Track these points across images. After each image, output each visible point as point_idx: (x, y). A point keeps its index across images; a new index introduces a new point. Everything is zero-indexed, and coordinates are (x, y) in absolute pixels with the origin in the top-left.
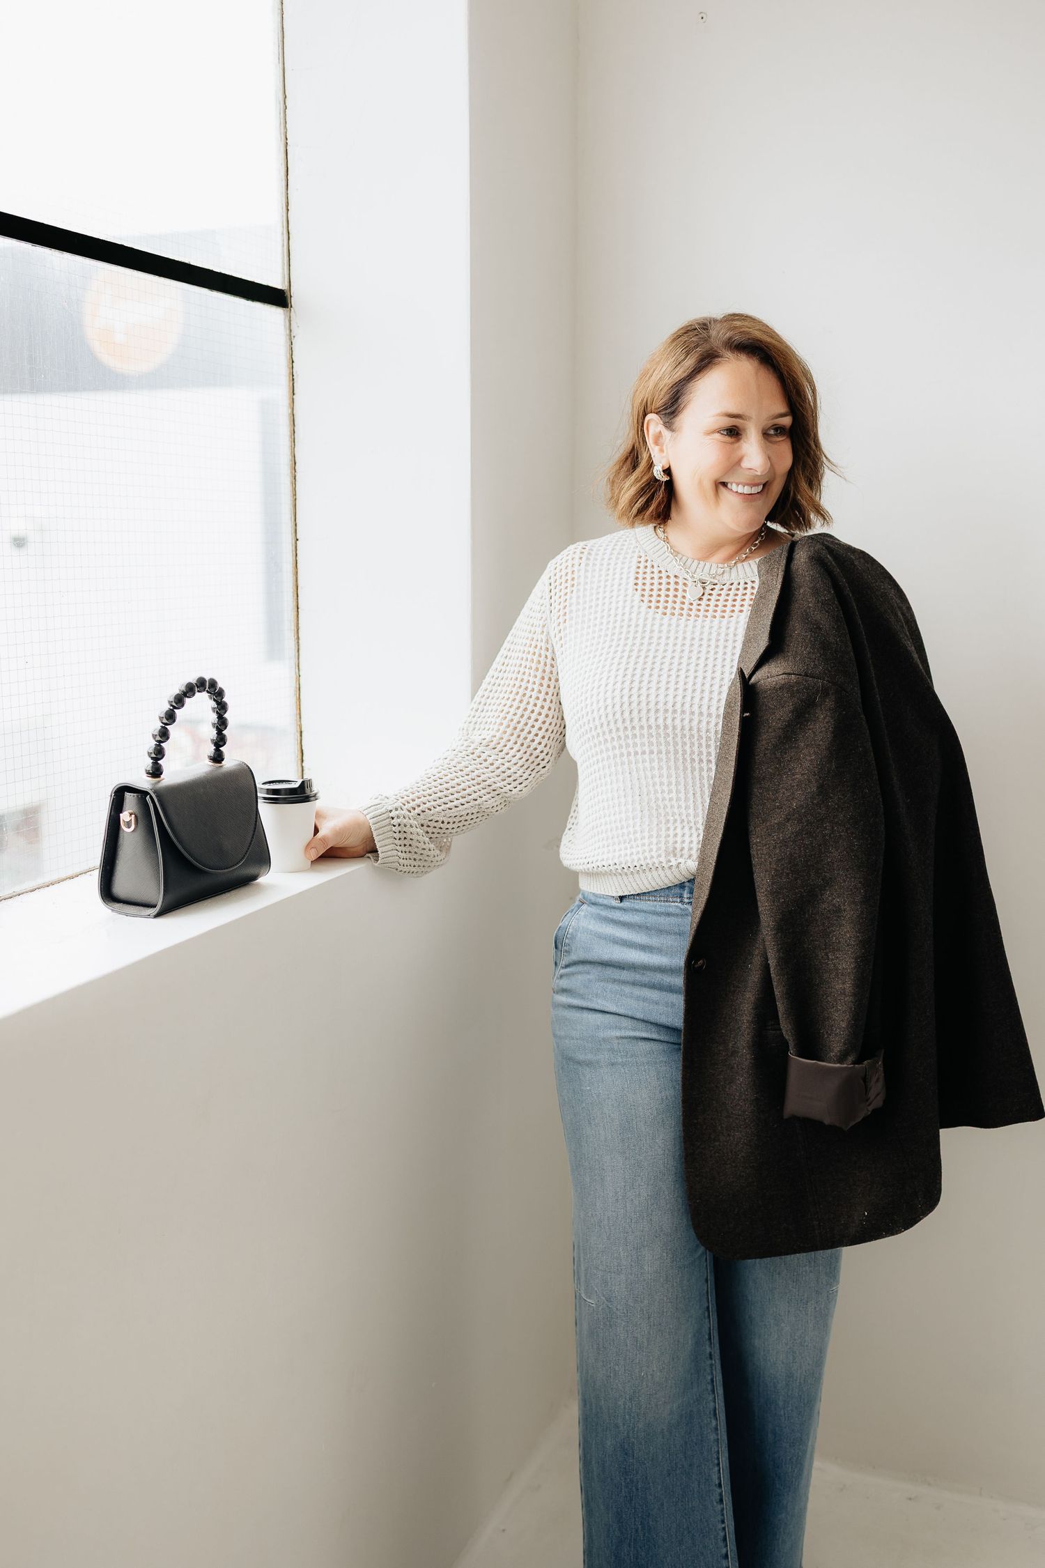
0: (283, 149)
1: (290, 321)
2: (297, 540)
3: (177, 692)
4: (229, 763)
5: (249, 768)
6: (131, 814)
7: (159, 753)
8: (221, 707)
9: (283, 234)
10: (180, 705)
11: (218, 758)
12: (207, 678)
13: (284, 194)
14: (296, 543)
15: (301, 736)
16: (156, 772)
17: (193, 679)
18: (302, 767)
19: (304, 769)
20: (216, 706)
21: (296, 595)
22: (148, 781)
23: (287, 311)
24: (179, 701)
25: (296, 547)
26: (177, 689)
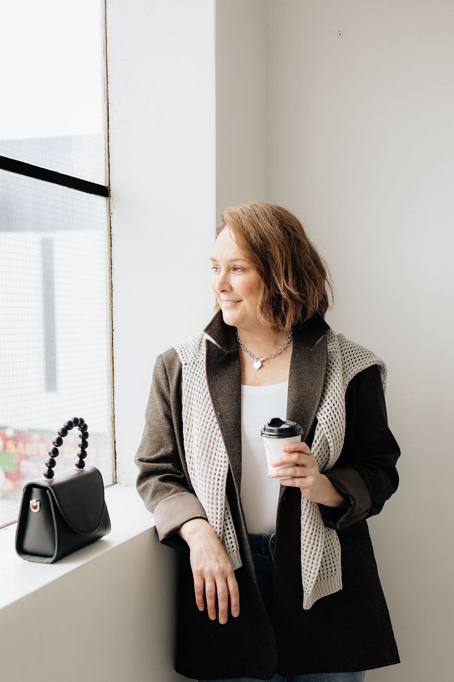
0: (106, 106)
1: (109, 204)
2: (113, 330)
4: (88, 468)
5: (99, 471)
6: (37, 501)
7: (52, 463)
8: (85, 435)
9: (106, 154)
10: (64, 434)
11: (81, 465)
12: (79, 418)
13: (107, 131)
15: (115, 444)
16: (50, 475)
17: (72, 418)
18: (116, 462)
19: (117, 463)
20: (82, 434)
21: (112, 363)
22: (46, 481)
23: (108, 199)
25: (112, 335)
26: (63, 426)
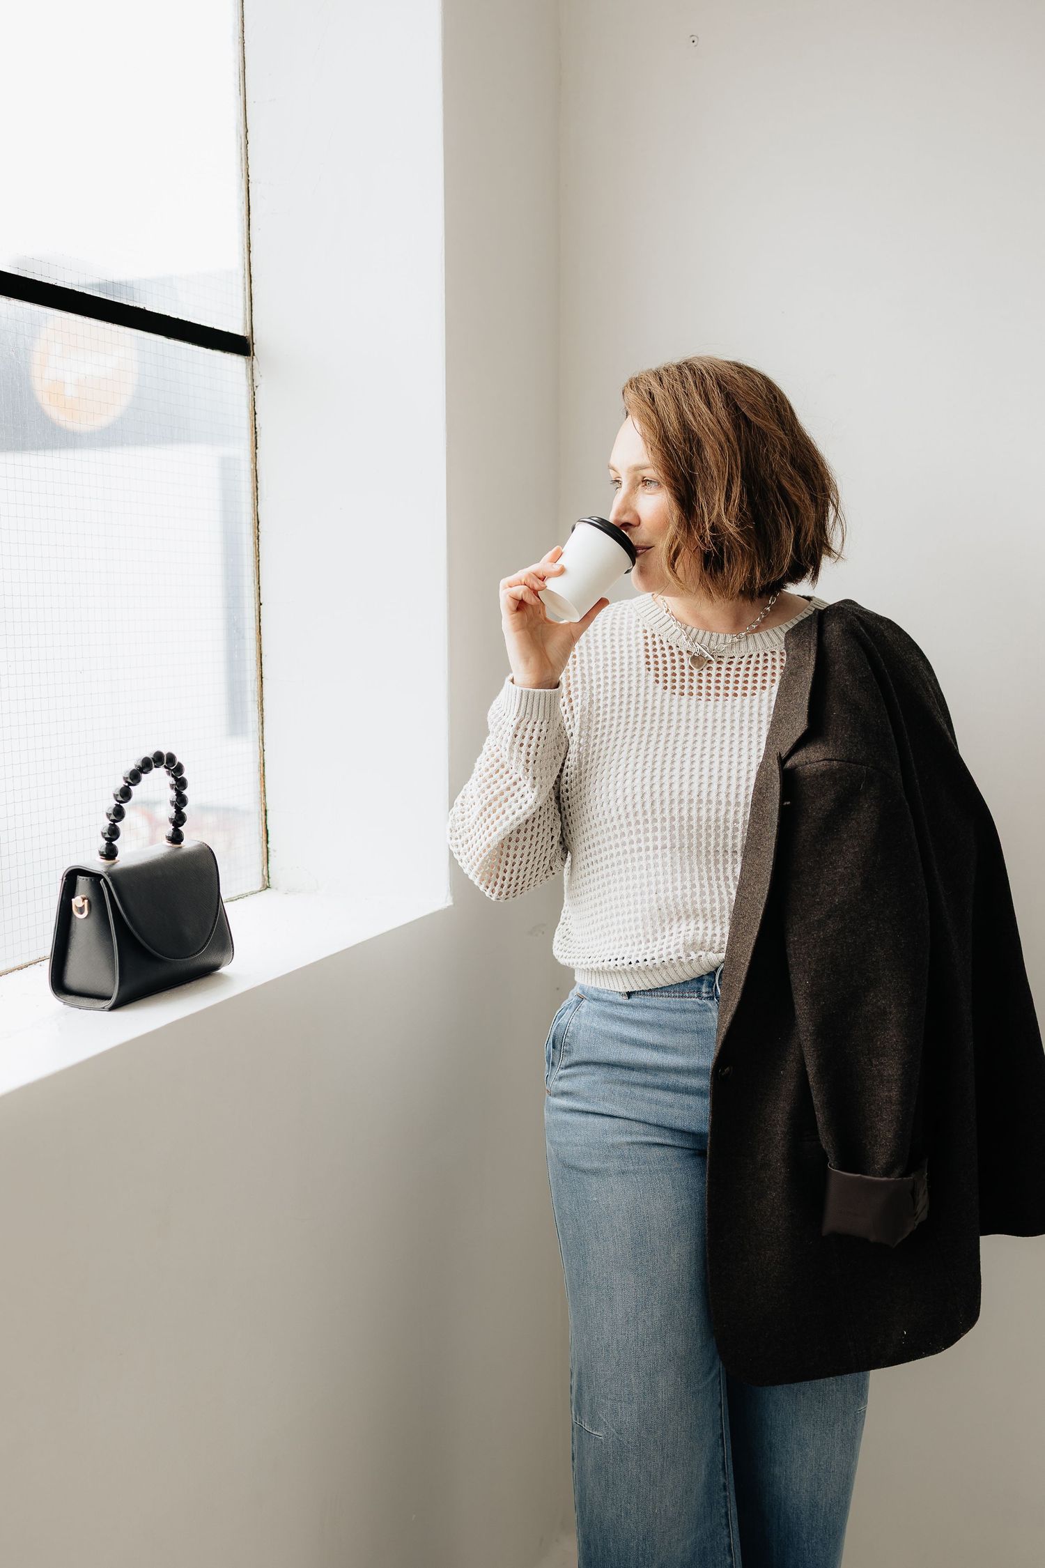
0: (244, 187)
1: (252, 370)
2: (261, 604)
3: (132, 767)
4: (189, 844)
5: (210, 849)
6: (84, 899)
7: (113, 833)
8: (180, 784)
9: (244, 277)
10: (135, 781)
11: (176, 838)
12: (165, 752)
13: (246, 234)
14: (260, 608)
15: (266, 815)
16: (110, 853)
17: (149, 754)
18: (267, 848)
19: (269, 850)
20: (174, 782)
21: (259, 664)
22: (102, 864)
23: (249, 360)
24: (135, 777)
25: (260, 612)
26: (132, 765)
